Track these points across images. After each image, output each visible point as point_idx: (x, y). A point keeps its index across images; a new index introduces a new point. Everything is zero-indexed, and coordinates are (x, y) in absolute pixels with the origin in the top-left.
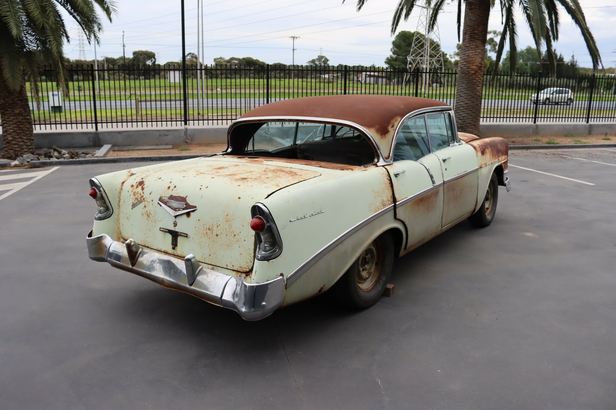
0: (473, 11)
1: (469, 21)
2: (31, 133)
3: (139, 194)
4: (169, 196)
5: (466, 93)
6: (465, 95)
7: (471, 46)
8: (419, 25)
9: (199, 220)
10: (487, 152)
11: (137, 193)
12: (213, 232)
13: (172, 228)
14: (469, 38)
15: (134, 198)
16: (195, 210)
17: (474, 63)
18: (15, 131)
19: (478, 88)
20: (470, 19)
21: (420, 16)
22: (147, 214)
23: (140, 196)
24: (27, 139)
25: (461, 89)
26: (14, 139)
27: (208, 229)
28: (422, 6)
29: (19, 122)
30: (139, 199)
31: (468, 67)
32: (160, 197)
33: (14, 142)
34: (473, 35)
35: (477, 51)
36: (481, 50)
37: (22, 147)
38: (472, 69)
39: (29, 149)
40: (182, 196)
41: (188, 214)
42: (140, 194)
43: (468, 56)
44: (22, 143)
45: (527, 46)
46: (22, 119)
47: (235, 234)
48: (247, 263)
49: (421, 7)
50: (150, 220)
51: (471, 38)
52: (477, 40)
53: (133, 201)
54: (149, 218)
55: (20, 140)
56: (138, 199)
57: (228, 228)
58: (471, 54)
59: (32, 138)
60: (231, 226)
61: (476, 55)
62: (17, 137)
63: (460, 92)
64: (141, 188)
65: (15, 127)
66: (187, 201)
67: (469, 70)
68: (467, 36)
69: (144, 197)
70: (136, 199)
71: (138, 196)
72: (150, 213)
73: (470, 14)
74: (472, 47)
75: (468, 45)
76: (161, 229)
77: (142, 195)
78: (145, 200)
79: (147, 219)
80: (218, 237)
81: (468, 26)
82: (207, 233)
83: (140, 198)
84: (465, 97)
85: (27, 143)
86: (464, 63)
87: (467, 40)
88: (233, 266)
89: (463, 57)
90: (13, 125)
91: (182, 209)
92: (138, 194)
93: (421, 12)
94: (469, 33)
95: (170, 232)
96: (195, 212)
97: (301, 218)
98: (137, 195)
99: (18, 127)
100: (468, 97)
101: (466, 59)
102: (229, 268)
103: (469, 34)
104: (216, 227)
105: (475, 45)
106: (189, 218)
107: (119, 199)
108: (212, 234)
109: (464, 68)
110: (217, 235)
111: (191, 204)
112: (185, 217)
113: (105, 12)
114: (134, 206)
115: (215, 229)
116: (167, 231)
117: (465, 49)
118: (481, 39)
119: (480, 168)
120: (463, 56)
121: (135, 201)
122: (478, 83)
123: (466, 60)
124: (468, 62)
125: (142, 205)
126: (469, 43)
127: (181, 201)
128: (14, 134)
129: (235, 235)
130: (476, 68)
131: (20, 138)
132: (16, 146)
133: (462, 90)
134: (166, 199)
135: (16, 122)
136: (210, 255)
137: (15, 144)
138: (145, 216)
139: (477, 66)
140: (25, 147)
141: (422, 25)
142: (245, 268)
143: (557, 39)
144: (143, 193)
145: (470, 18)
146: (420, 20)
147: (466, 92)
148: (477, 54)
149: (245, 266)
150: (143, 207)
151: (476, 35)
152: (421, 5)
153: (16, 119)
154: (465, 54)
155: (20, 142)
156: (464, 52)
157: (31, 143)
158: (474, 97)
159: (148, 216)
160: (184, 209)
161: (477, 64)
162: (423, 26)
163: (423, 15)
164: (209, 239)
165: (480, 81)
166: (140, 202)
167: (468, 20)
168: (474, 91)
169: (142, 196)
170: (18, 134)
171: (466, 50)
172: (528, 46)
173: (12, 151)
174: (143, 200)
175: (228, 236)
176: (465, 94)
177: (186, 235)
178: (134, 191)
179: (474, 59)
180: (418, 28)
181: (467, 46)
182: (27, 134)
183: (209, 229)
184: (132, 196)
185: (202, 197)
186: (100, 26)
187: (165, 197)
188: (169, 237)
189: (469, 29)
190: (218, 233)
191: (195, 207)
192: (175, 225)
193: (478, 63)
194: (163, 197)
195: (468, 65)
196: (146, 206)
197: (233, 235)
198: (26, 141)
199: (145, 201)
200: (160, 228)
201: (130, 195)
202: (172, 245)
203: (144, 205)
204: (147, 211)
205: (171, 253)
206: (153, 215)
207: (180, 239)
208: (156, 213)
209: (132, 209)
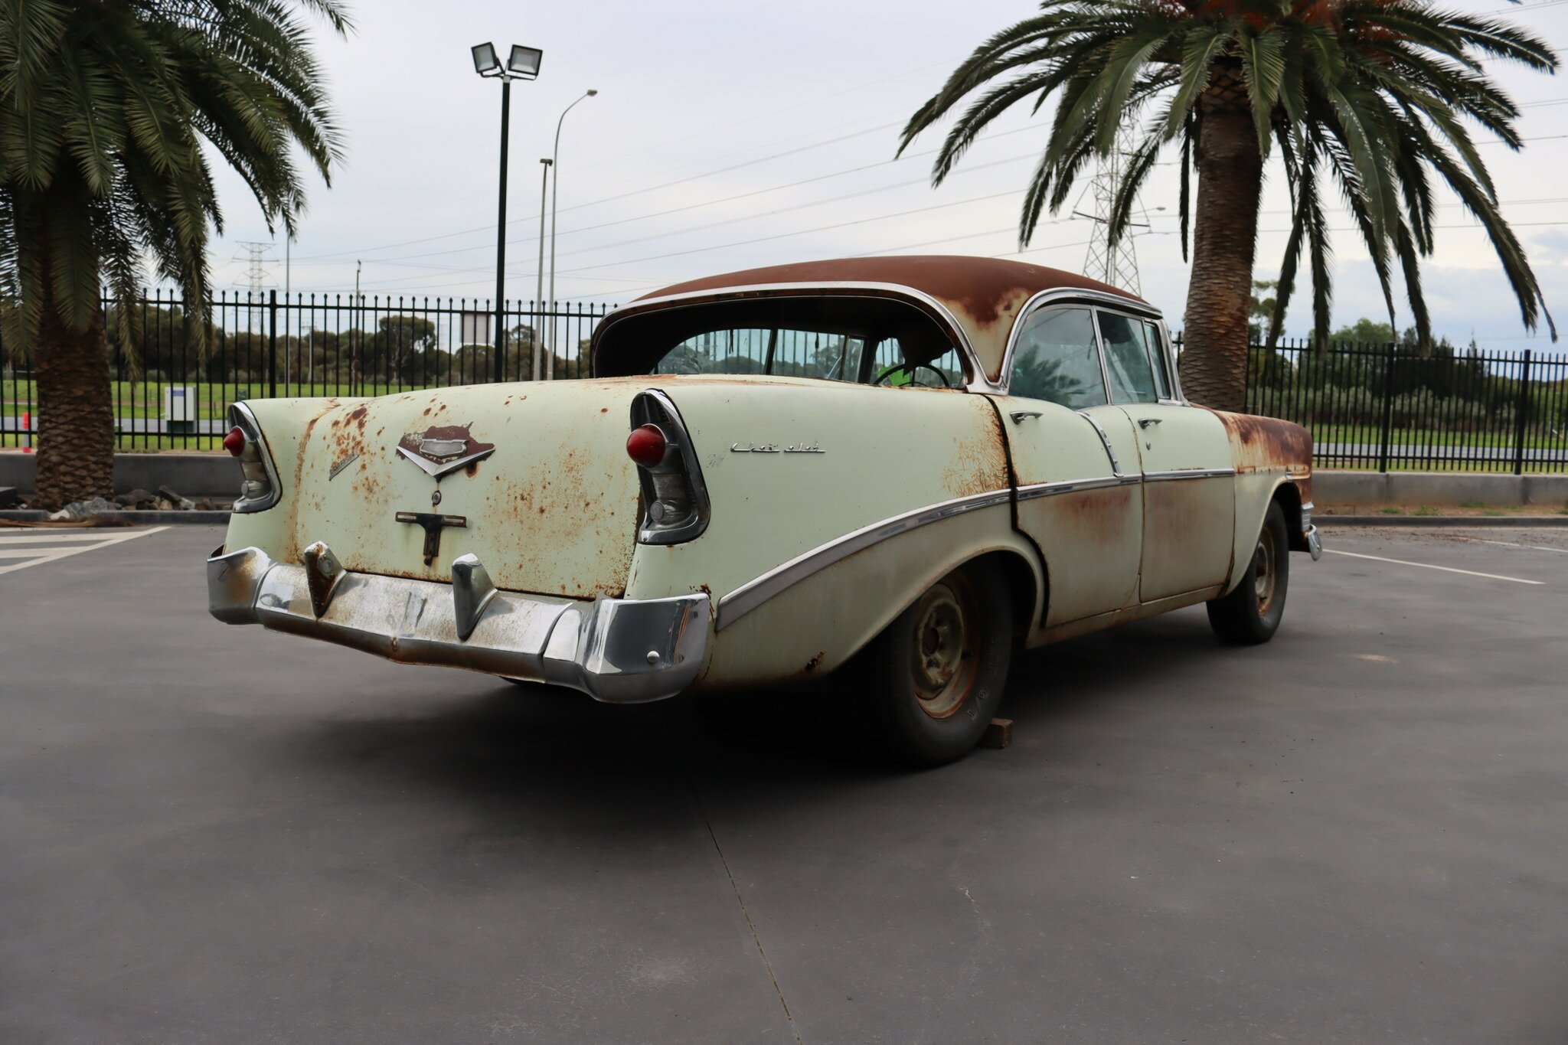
0: (1219, 182)
1: (1209, 207)
2: (108, 447)
3: (351, 439)
4: (426, 430)
5: (1206, 384)
6: (1203, 388)
7: (1216, 267)
8: (1088, 262)
9: (497, 478)
10: (1255, 440)
11: (346, 437)
12: (531, 504)
13: (427, 508)
14: (1209, 247)
15: (338, 450)
16: (489, 454)
17: (1223, 309)
18: (67, 442)
19: (1234, 371)
20: (1211, 202)
21: (1091, 242)
22: (366, 486)
23: (352, 444)
24: (96, 463)
25: (1193, 373)
26: (65, 459)
27: (519, 497)
28: (1098, 216)
29: (83, 418)
30: (350, 452)
31: (1210, 320)
32: (402, 436)
33: (62, 468)
34: (1219, 240)
35: (1230, 278)
36: (1241, 278)
37: (83, 482)
38: (1220, 324)
39: (100, 487)
40: (460, 426)
41: (471, 468)
42: (354, 439)
43: (1208, 291)
44: (84, 473)
45: (1359, 318)
46: (89, 413)
47: (588, 499)
48: (615, 572)
49: (1094, 220)
50: (374, 499)
51: (1215, 249)
52: (1232, 252)
53: (335, 458)
54: (370, 496)
55: (79, 463)
56: (347, 451)
57: (571, 486)
58: (1215, 288)
59: (110, 461)
60: (578, 482)
61: (1228, 288)
62: (72, 455)
63: (1190, 381)
64: (357, 425)
65: (69, 431)
66: (471, 435)
67: (1212, 326)
68: (1204, 243)
69: (362, 445)
70: (343, 452)
71: (348, 444)
72: (375, 481)
73: (1212, 191)
74: (1217, 269)
75: (1208, 265)
76: (400, 517)
77: (359, 439)
78: (365, 450)
79: (366, 498)
80: (545, 515)
81: (1207, 218)
82: (515, 509)
83: (353, 448)
84: (1203, 393)
85: (95, 471)
86: (1200, 310)
87: (1205, 254)
88: (579, 586)
89: (1196, 294)
90: (66, 427)
91: (455, 458)
92: (348, 439)
93: (1094, 232)
94: (1209, 236)
95: (422, 520)
96: (489, 460)
97: (762, 452)
98: (346, 442)
99: (74, 431)
100: (1212, 393)
101: (1203, 299)
102: (568, 593)
103: (1211, 238)
104: (541, 488)
105: (1226, 264)
106: (472, 478)
107: (298, 462)
108: (530, 508)
109: (1198, 321)
110: (542, 511)
111: (480, 440)
112: (463, 474)
113: (314, 159)
114: (336, 470)
115: (537, 494)
116: (415, 518)
117: (1202, 275)
118: (1240, 249)
119: (1239, 472)
120: (1197, 292)
121: (338, 458)
122: (1234, 359)
123: (1204, 301)
124: (1210, 307)
125: (357, 464)
126: (1211, 260)
127: (457, 438)
128: (65, 447)
129: (587, 504)
130: (1229, 322)
131: (80, 458)
132: (68, 479)
133: (1196, 376)
134: (417, 439)
135: (74, 419)
136: (521, 566)
137: (65, 474)
138: (363, 492)
139: (1231, 315)
140: (90, 481)
141: (1097, 262)
142: (611, 588)
143: (1430, 252)
144: (362, 434)
145: (1211, 199)
146: (1091, 251)
147: (1206, 381)
148: (1232, 286)
149: (611, 583)
150: (359, 468)
151: (1228, 242)
152: (1093, 215)
153: (75, 410)
154: (1202, 287)
155: (78, 468)
156: (1198, 282)
157: (105, 473)
158: (1224, 394)
159: (370, 490)
160: (460, 456)
161: (1233, 312)
162: (1099, 266)
163: (1100, 238)
164: (522, 522)
165: (1239, 353)
166: (353, 457)
167: (1206, 205)
168: (1225, 378)
169: (359, 443)
170: (76, 448)
171: (1204, 277)
172: (1361, 320)
173: (56, 490)
174: (358, 452)
175: (569, 509)
176: (1202, 386)
177: (462, 521)
178: (339, 434)
179: (1224, 298)
180: (1086, 270)
181: (1205, 268)
182: (99, 451)
183: (522, 499)
184: (334, 447)
185: (509, 419)
186: (300, 197)
187: (415, 433)
188: (419, 533)
189: (1209, 227)
190: (546, 504)
191: (491, 446)
192: (437, 500)
193: (1235, 308)
194: (409, 435)
195: (1210, 314)
196: (367, 466)
197: (583, 504)
198: (93, 467)
199: (364, 454)
200: (398, 513)
201: (329, 446)
202: (425, 554)
203: (362, 463)
204: (367, 479)
205: (422, 577)
206: (381, 485)
207: (446, 537)
208: (389, 477)
209: (330, 480)
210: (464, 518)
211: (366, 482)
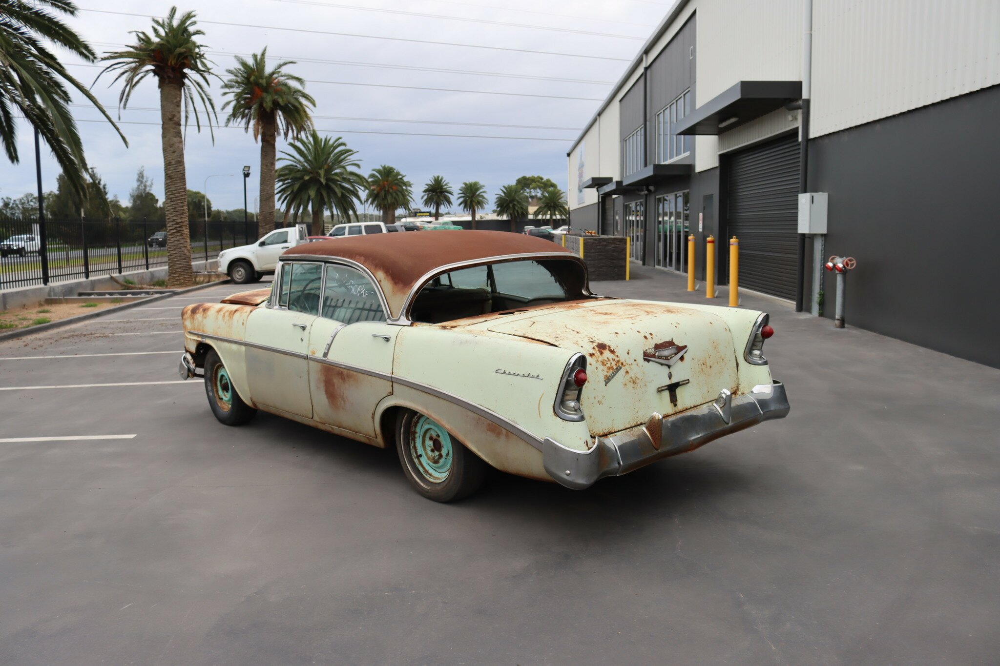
3: (612, 361)
4: (654, 346)
9: (693, 359)
11: (607, 360)
12: (707, 365)
13: (668, 382)
15: (605, 368)
22: (632, 382)
23: (614, 363)
30: (615, 367)
32: (643, 352)
40: (668, 340)
41: (682, 359)
42: (614, 360)
48: (734, 381)
50: (639, 386)
53: (605, 373)
54: (635, 386)
56: (612, 367)
57: (717, 354)
60: (718, 352)
64: (609, 352)
66: (676, 343)
69: (621, 361)
70: (609, 368)
71: (611, 363)
72: (636, 378)
76: (659, 390)
77: (617, 359)
78: (624, 364)
79: (633, 387)
82: (702, 370)
83: (616, 365)
91: (674, 355)
92: (609, 360)
95: (668, 387)
96: (687, 352)
98: (609, 363)
104: (708, 358)
106: (682, 362)
108: (707, 367)
110: (711, 367)
111: (681, 345)
112: (679, 363)
114: (608, 380)
115: (707, 361)
121: (608, 372)
125: (621, 372)
127: (670, 346)
129: (723, 360)
134: (652, 351)
136: (708, 392)
138: (630, 385)
144: (617, 356)
149: (734, 386)
150: (624, 374)
159: (635, 383)
160: (675, 353)
164: (705, 374)
166: (618, 369)
169: (618, 361)
174: (620, 366)
175: (718, 363)
177: (688, 381)
178: (600, 359)
183: (704, 364)
184: (601, 367)
188: (666, 394)
190: (711, 364)
191: (685, 347)
192: (670, 376)
194: (646, 350)
196: (629, 371)
197: (722, 360)
199: (625, 366)
200: (658, 388)
201: (597, 368)
202: (671, 402)
203: (625, 371)
204: (631, 378)
205: (673, 413)
206: (640, 378)
207: (679, 391)
208: (644, 373)
209: (606, 385)
210: (688, 380)
211: (631, 380)
